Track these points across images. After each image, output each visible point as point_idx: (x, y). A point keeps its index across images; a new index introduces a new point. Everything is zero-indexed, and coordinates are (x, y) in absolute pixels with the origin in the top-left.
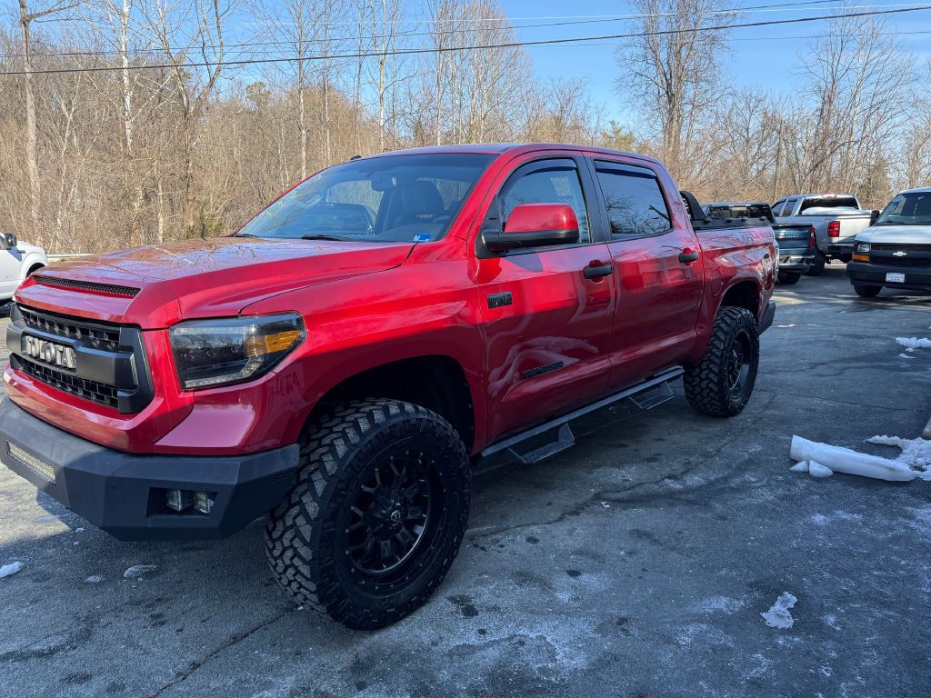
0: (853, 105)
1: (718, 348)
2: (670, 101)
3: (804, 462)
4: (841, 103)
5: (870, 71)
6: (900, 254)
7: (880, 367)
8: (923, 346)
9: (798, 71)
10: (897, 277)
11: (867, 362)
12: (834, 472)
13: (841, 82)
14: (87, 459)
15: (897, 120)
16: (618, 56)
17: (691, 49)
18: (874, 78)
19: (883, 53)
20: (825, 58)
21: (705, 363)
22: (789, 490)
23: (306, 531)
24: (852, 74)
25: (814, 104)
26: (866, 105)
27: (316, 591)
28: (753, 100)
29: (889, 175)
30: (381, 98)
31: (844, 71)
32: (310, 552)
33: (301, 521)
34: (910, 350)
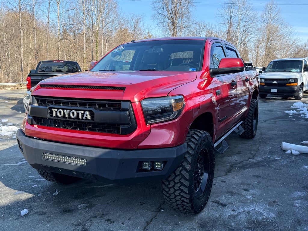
0: (237, 29)
1: (251, 113)
2: (173, 25)
3: (290, 150)
4: (234, 28)
5: (243, 17)
6: (275, 82)
7: (286, 120)
8: (294, 113)
9: (218, 16)
10: (274, 91)
11: (281, 119)
12: (300, 153)
13: (233, 21)
14: (106, 154)
15: (252, 35)
16: (152, 6)
17: (180, 5)
18: (244, 20)
19: (247, 11)
20: (228, 11)
21: (246, 119)
22: (290, 159)
23: (187, 176)
24: (237, 18)
25: (225, 29)
26: (242, 30)
27: (189, 198)
28: (202, 26)
29: (249, 56)
30: (58, 18)
31: (234, 17)
32: (189, 183)
33: (184, 172)
34: (291, 114)
